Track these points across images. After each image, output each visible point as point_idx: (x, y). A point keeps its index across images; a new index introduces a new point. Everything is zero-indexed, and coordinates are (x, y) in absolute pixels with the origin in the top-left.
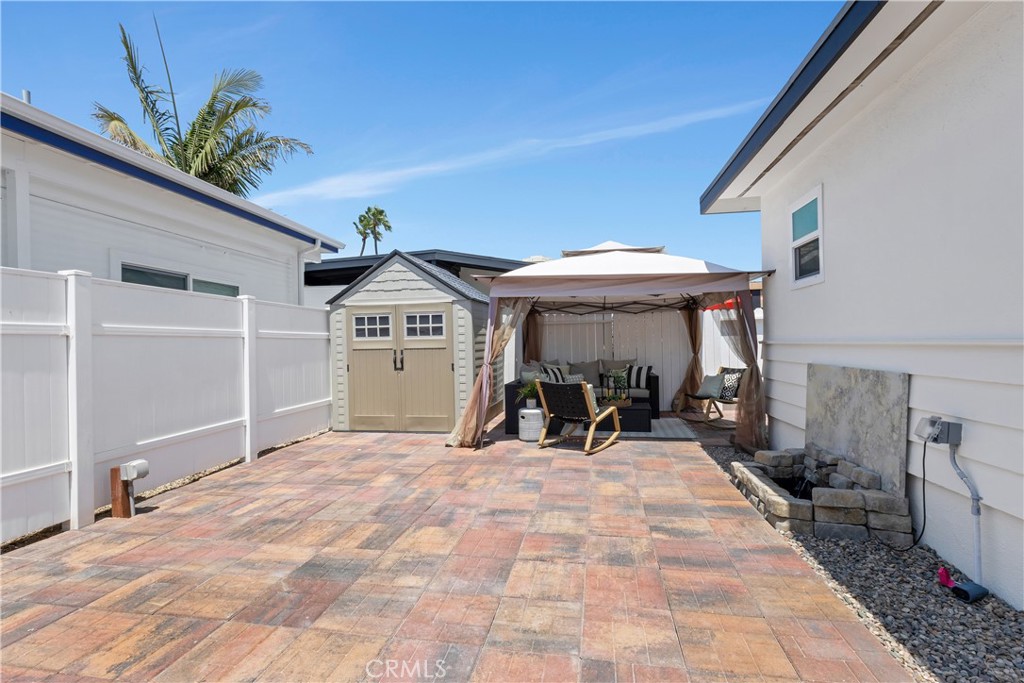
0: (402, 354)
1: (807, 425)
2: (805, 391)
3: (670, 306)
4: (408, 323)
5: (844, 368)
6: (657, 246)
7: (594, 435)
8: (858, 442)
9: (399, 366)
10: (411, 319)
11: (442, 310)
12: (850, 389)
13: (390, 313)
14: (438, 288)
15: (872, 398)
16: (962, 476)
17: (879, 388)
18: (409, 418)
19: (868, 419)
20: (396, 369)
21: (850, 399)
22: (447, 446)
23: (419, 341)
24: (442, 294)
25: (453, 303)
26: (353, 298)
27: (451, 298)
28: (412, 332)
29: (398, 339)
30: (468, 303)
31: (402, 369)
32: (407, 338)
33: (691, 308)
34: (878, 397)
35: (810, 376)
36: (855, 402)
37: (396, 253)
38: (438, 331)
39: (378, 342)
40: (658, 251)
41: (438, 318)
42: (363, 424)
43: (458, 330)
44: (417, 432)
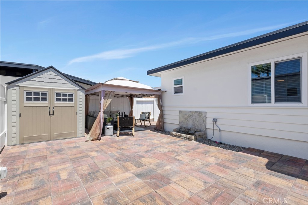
0: (53, 108)
1: (179, 123)
2: (179, 116)
3: (126, 96)
4: (57, 96)
5: (191, 111)
6: (138, 81)
7: (119, 132)
8: (195, 124)
9: (51, 114)
10: (58, 95)
11: (74, 92)
12: (192, 115)
13: (47, 92)
14: (71, 84)
15: (198, 116)
16: (217, 127)
17: (200, 115)
18: (56, 134)
19: (197, 120)
20: (50, 114)
21: (192, 117)
22: (87, 141)
23: (62, 104)
24: (74, 86)
25: (78, 90)
26: (25, 83)
27: (77, 88)
28: (58, 100)
29: (51, 102)
30: (84, 91)
31: (53, 114)
32: (56, 102)
33: (131, 97)
34: (200, 116)
35: (180, 113)
36: (194, 117)
37: (51, 67)
38: (71, 100)
39: (40, 103)
40: (137, 82)
41: (71, 95)
42: (29, 140)
43: (79, 100)
44: (60, 139)
